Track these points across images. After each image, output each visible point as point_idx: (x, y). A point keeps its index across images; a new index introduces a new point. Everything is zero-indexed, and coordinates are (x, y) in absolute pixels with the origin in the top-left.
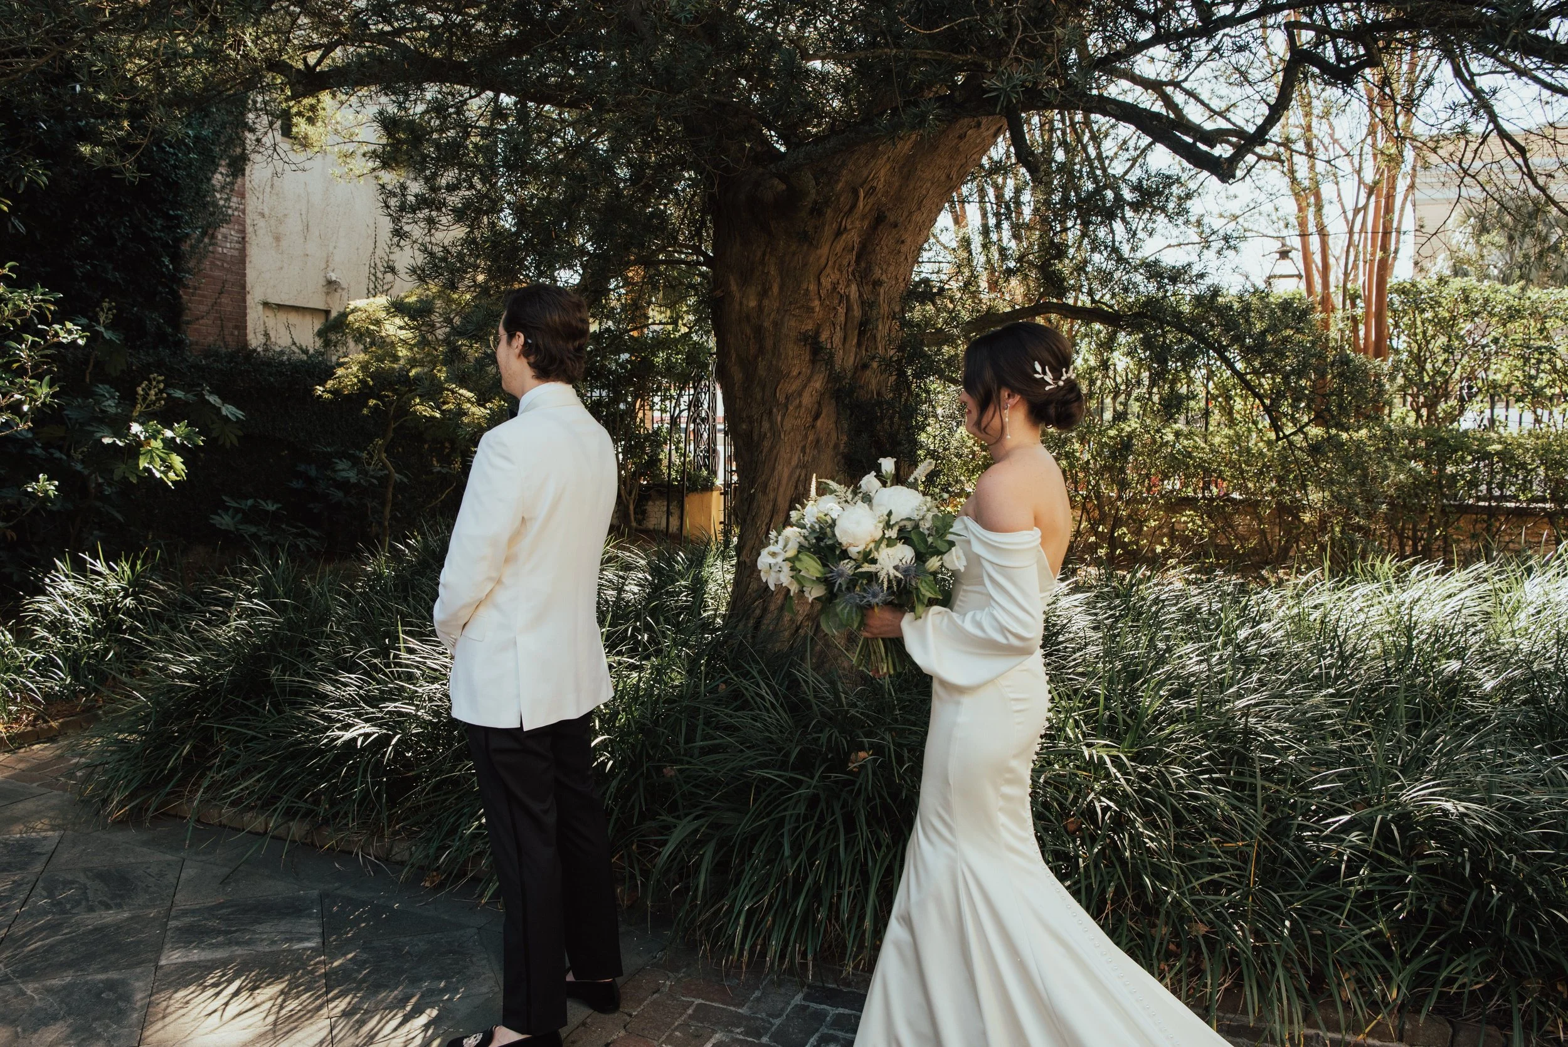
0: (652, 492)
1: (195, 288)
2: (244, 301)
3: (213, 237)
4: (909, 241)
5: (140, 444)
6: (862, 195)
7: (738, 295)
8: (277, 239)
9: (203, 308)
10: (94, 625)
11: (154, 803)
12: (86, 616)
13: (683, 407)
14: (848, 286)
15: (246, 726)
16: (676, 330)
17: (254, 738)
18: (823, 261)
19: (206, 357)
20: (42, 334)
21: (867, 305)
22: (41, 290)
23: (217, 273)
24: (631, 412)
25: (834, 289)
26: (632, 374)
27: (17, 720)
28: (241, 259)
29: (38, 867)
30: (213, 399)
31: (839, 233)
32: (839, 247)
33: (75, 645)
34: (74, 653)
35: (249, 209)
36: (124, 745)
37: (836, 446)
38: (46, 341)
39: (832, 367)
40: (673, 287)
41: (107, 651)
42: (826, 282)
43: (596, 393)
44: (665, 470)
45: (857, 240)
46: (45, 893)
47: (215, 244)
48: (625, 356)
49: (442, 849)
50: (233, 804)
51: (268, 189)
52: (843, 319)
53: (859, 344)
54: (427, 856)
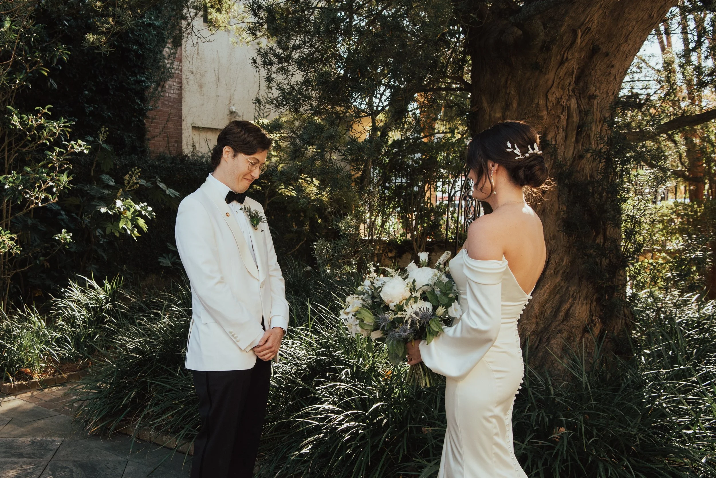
0: (435, 247)
1: (153, 119)
2: (181, 126)
3: (163, 87)
4: (617, 65)
5: (120, 213)
6: (580, 34)
7: (488, 110)
8: (201, 86)
9: (157, 130)
10: (89, 319)
11: (114, 424)
12: (84, 313)
13: (457, 189)
14: (569, 99)
15: (166, 382)
16: (453, 136)
17: (171, 390)
18: (550, 82)
19: (158, 160)
20: (65, 147)
21: (584, 113)
22: (63, 120)
23: (165, 109)
24: (422, 192)
25: (558, 102)
26: (422, 167)
27: (45, 372)
28: (179, 100)
29: (49, 456)
30: (162, 185)
31: (562, 63)
32: (562, 72)
33: (78, 330)
34: (78, 335)
35: (184, 69)
36: (100, 391)
37: (557, 213)
38: (67, 151)
39: (556, 158)
40: (451, 107)
41: (95, 334)
42: (552, 98)
43: (399, 180)
44: (444, 232)
45: (575, 66)
46: (50, 473)
47: (165, 91)
48: (418, 155)
49: (277, 468)
50: (157, 429)
51: (195, 56)
52: (565, 123)
53: (577, 141)
54: (269, 472)
